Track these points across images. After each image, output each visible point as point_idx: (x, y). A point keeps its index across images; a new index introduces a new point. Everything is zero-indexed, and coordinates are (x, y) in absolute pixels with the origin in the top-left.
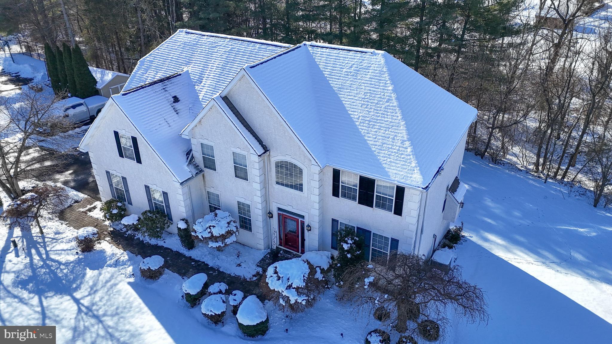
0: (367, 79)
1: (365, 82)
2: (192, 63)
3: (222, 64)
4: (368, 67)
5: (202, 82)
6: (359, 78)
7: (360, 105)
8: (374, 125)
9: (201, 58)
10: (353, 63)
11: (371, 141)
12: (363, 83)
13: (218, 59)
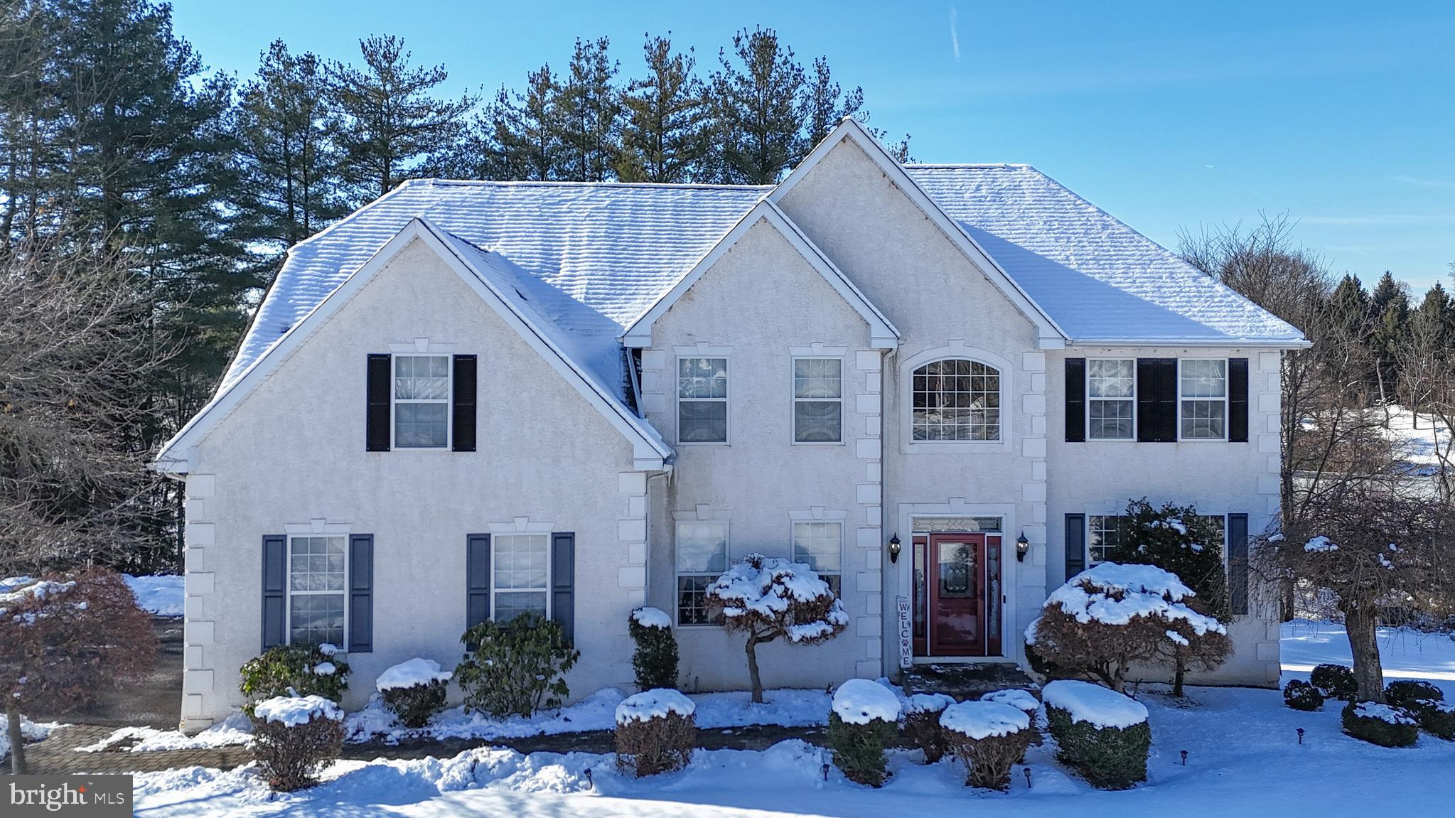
0: (1031, 202)
1: (1028, 207)
2: (499, 238)
3: (604, 230)
4: (1016, 186)
5: (560, 269)
6: (1010, 203)
7: (1053, 239)
8: (1111, 264)
9: (525, 226)
10: (977, 183)
11: (1129, 287)
12: (1026, 209)
13: (584, 223)
